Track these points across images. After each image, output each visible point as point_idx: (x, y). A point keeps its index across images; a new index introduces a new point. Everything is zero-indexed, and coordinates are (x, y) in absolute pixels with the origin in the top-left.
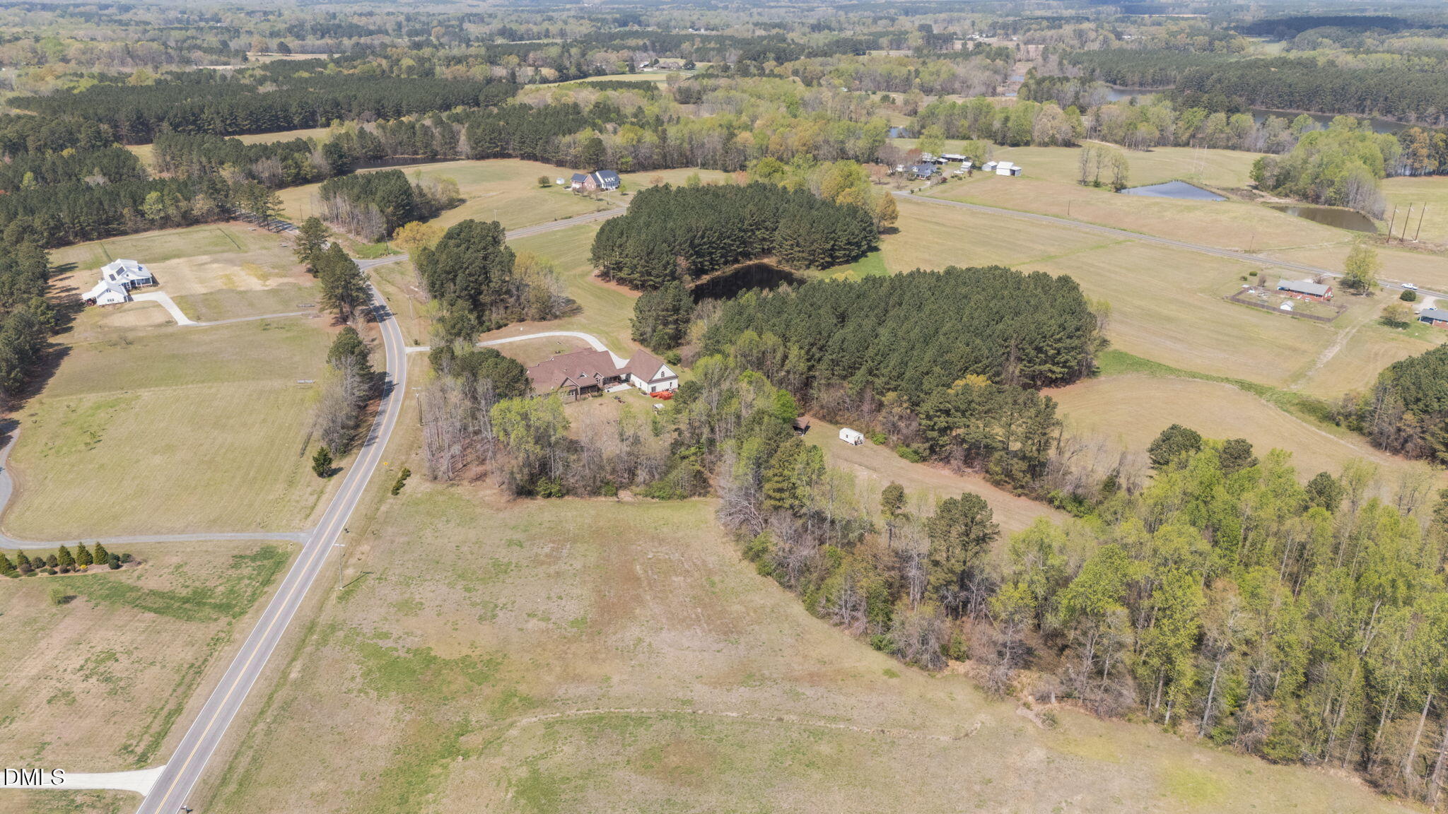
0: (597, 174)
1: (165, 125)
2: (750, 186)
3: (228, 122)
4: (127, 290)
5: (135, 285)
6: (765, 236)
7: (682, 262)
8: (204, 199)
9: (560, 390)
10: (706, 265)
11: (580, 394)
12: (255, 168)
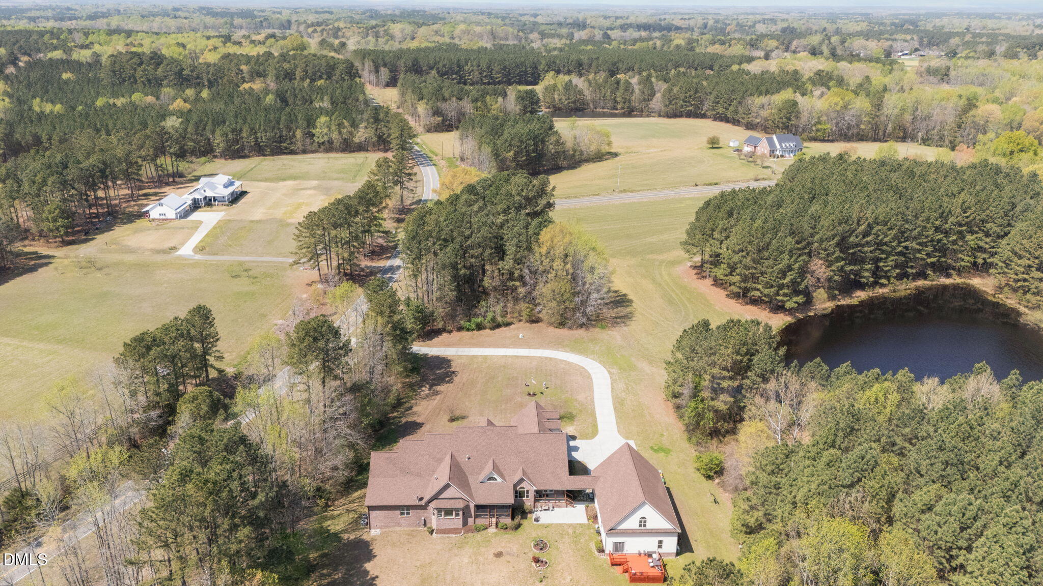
0: (774, 137)
1: (434, 72)
2: (973, 166)
4: (196, 206)
5: (209, 202)
6: (981, 244)
7: (819, 268)
8: (366, 127)
9: (433, 505)
10: (864, 277)
11: (471, 521)
12: (444, 106)
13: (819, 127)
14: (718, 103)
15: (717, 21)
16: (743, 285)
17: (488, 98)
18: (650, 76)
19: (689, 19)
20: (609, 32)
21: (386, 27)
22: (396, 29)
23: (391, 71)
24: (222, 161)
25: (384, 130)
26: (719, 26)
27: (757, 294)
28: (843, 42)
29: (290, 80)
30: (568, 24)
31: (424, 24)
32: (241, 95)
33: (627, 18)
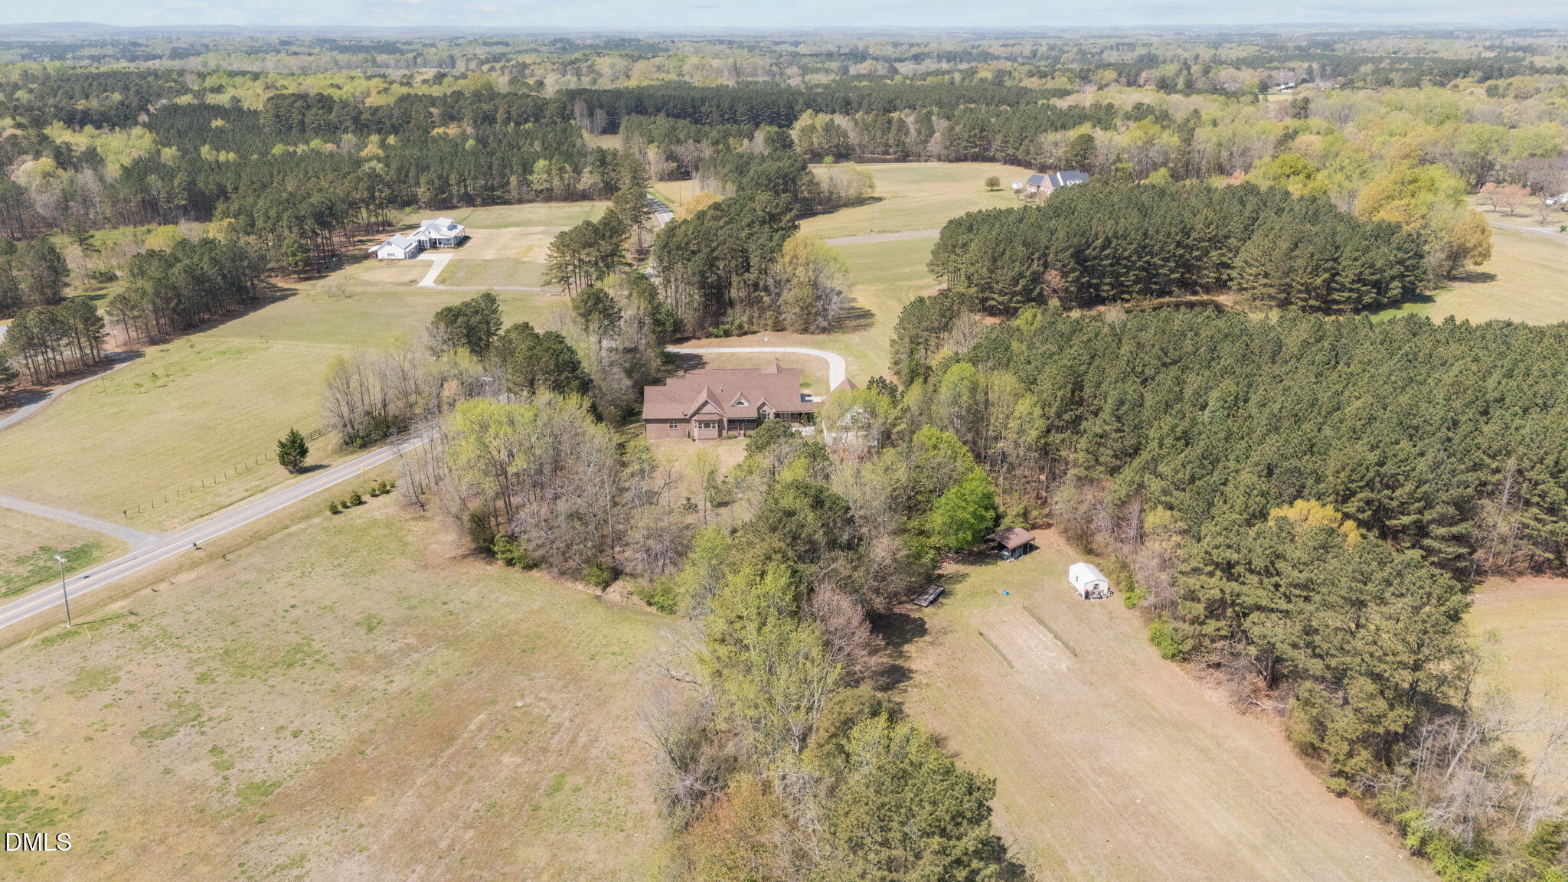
0: (1058, 174)
3: (727, 116)
4: (421, 248)
5: (434, 244)
6: (1224, 259)
7: (1053, 277)
8: (591, 172)
9: (695, 418)
10: (1103, 291)
11: (724, 433)
12: (679, 150)
13: (1119, 165)
14: (1007, 142)
15: (1052, 48)
16: (980, 295)
17: (731, 140)
18: (930, 113)
19: (1013, 45)
20: (897, 65)
21: (589, 63)
22: (604, 64)
23: (609, 114)
24: (428, 212)
25: (613, 174)
26: (1053, 54)
27: (993, 303)
28: (1206, 72)
29: (490, 124)
30: (841, 55)
31: (640, 57)
32: (435, 140)
33: (926, 46)
